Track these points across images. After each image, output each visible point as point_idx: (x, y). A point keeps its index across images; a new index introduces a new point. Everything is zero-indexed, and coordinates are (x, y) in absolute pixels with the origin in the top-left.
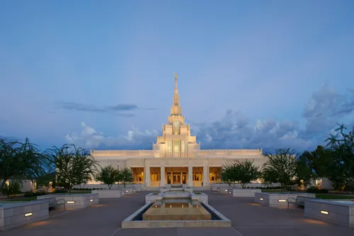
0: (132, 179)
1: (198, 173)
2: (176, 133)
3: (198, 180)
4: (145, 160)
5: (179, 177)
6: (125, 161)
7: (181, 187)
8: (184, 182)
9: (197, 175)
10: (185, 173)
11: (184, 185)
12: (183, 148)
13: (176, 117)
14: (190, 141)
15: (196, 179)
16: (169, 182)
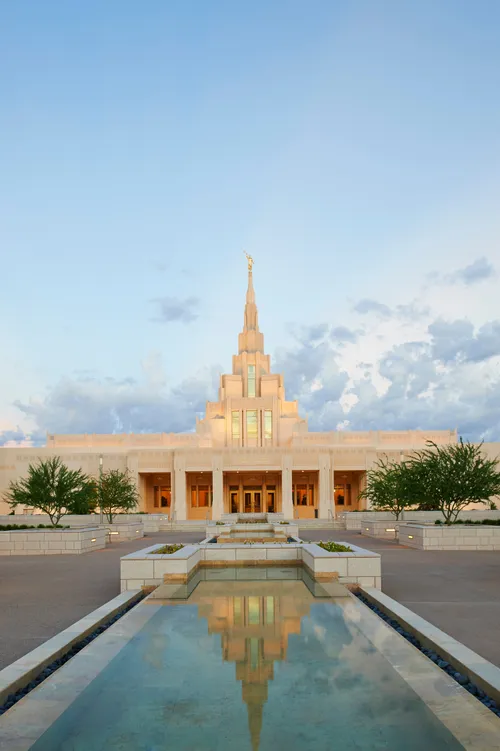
0: (131, 499)
1: (304, 487)
2: (252, 394)
3: (304, 503)
4: (173, 454)
5: (258, 496)
6: (125, 458)
7: (265, 521)
8: (271, 509)
9: (303, 492)
10: (273, 488)
11: (270, 516)
12: (268, 428)
13: (251, 356)
14: (285, 411)
15: (300, 501)
16: (234, 510)
